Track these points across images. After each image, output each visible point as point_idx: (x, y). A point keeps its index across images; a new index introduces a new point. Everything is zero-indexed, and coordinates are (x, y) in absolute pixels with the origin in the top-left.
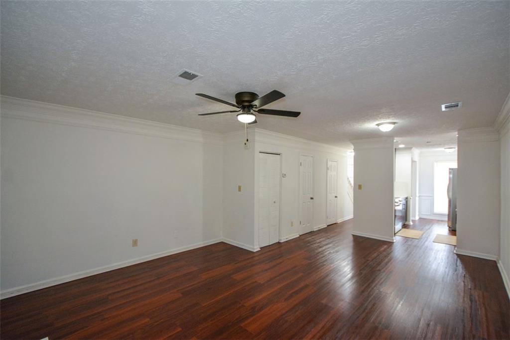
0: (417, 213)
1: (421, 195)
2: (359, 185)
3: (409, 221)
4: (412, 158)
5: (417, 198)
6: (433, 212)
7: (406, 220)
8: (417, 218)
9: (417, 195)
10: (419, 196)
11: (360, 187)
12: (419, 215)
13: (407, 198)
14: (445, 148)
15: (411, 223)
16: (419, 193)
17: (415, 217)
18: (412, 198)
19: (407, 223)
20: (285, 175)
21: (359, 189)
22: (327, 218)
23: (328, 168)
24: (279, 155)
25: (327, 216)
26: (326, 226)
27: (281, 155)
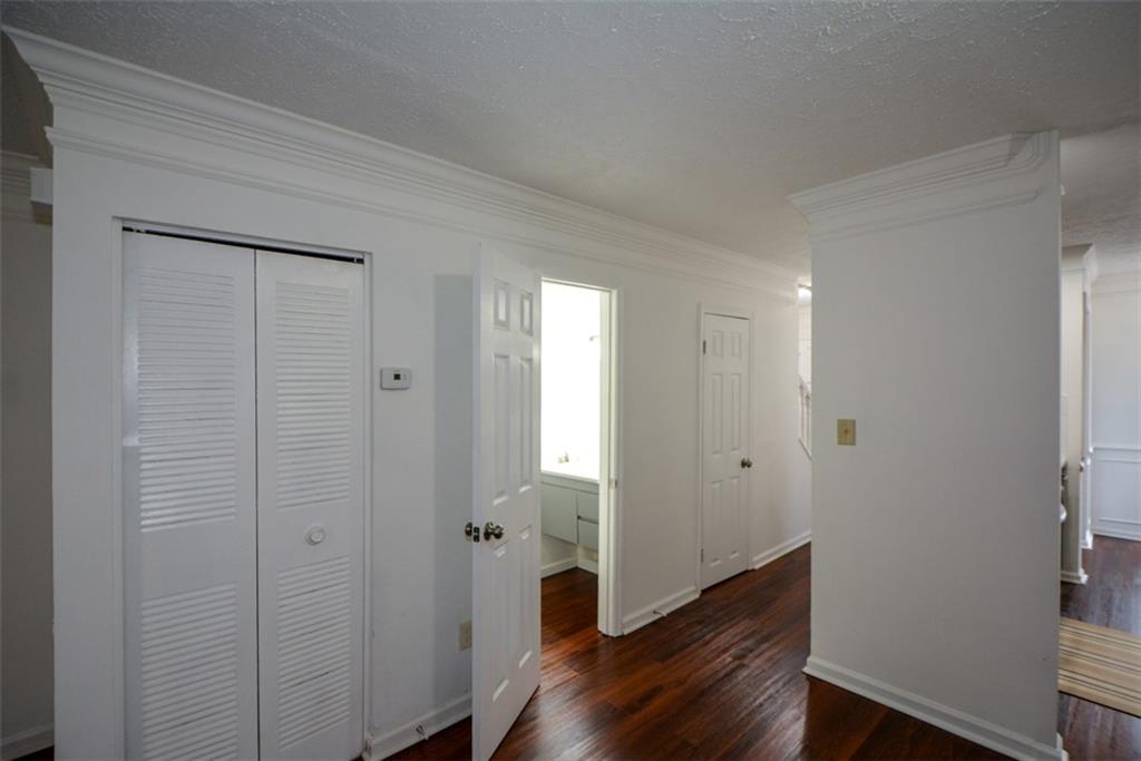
10: (1094, 450)
12: (1092, 524)
13: (1065, 469)
20: (397, 377)
21: (840, 443)
22: (699, 558)
23: (704, 343)
24: (360, 261)
25: (702, 551)
26: (697, 596)
27: (366, 261)
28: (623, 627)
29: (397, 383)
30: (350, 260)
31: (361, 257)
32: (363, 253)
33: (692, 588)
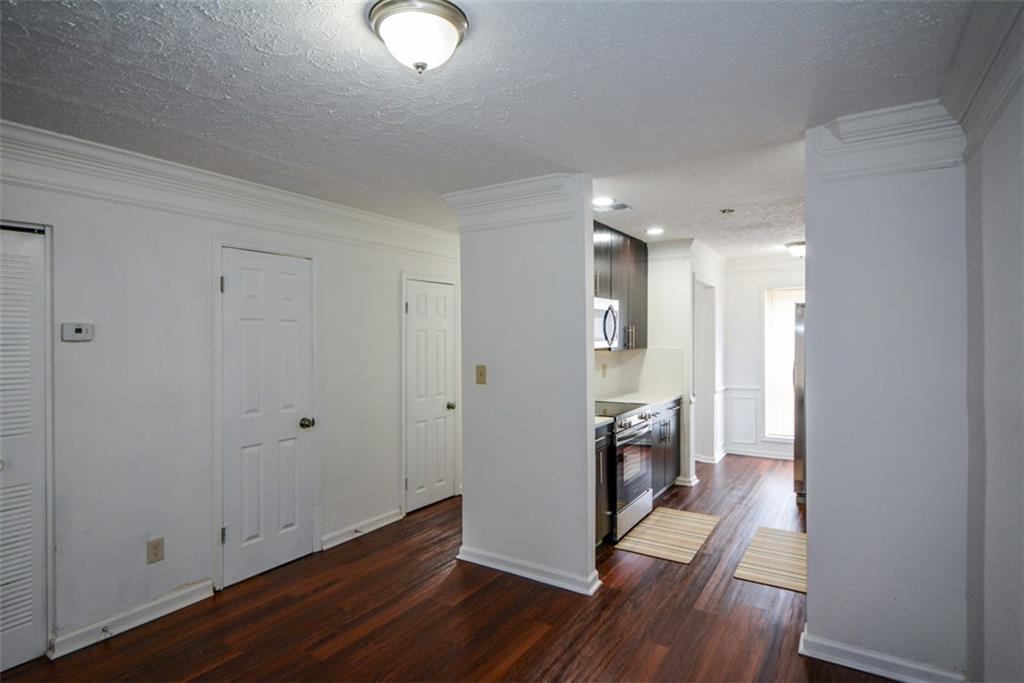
0: (719, 442)
1: (731, 386)
2: (478, 367)
3: (688, 475)
4: (694, 275)
5: (718, 398)
6: (764, 435)
7: (678, 473)
8: (718, 456)
9: (719, 387)
10: (726, 390)
11: (481, 375)
12: (725, 445)
13: (678, 402)
14: (788, 245)
15: (694, 481)
16: (726, 380)
17: (712, 455)
18: (693, 399)
19: (680, 481)
20: (79, 331)
21: (478, 383)
22: (404, 486)
23: (407, 305)
24: (41, 232)
25: (406, 480)
26: (401, 517)
27: (47, 230)
28: (322, 543)
29: (79, 336)
30: (32, 231)
31: (42, 228)
32: (44, 226)
33: (398, 511)
